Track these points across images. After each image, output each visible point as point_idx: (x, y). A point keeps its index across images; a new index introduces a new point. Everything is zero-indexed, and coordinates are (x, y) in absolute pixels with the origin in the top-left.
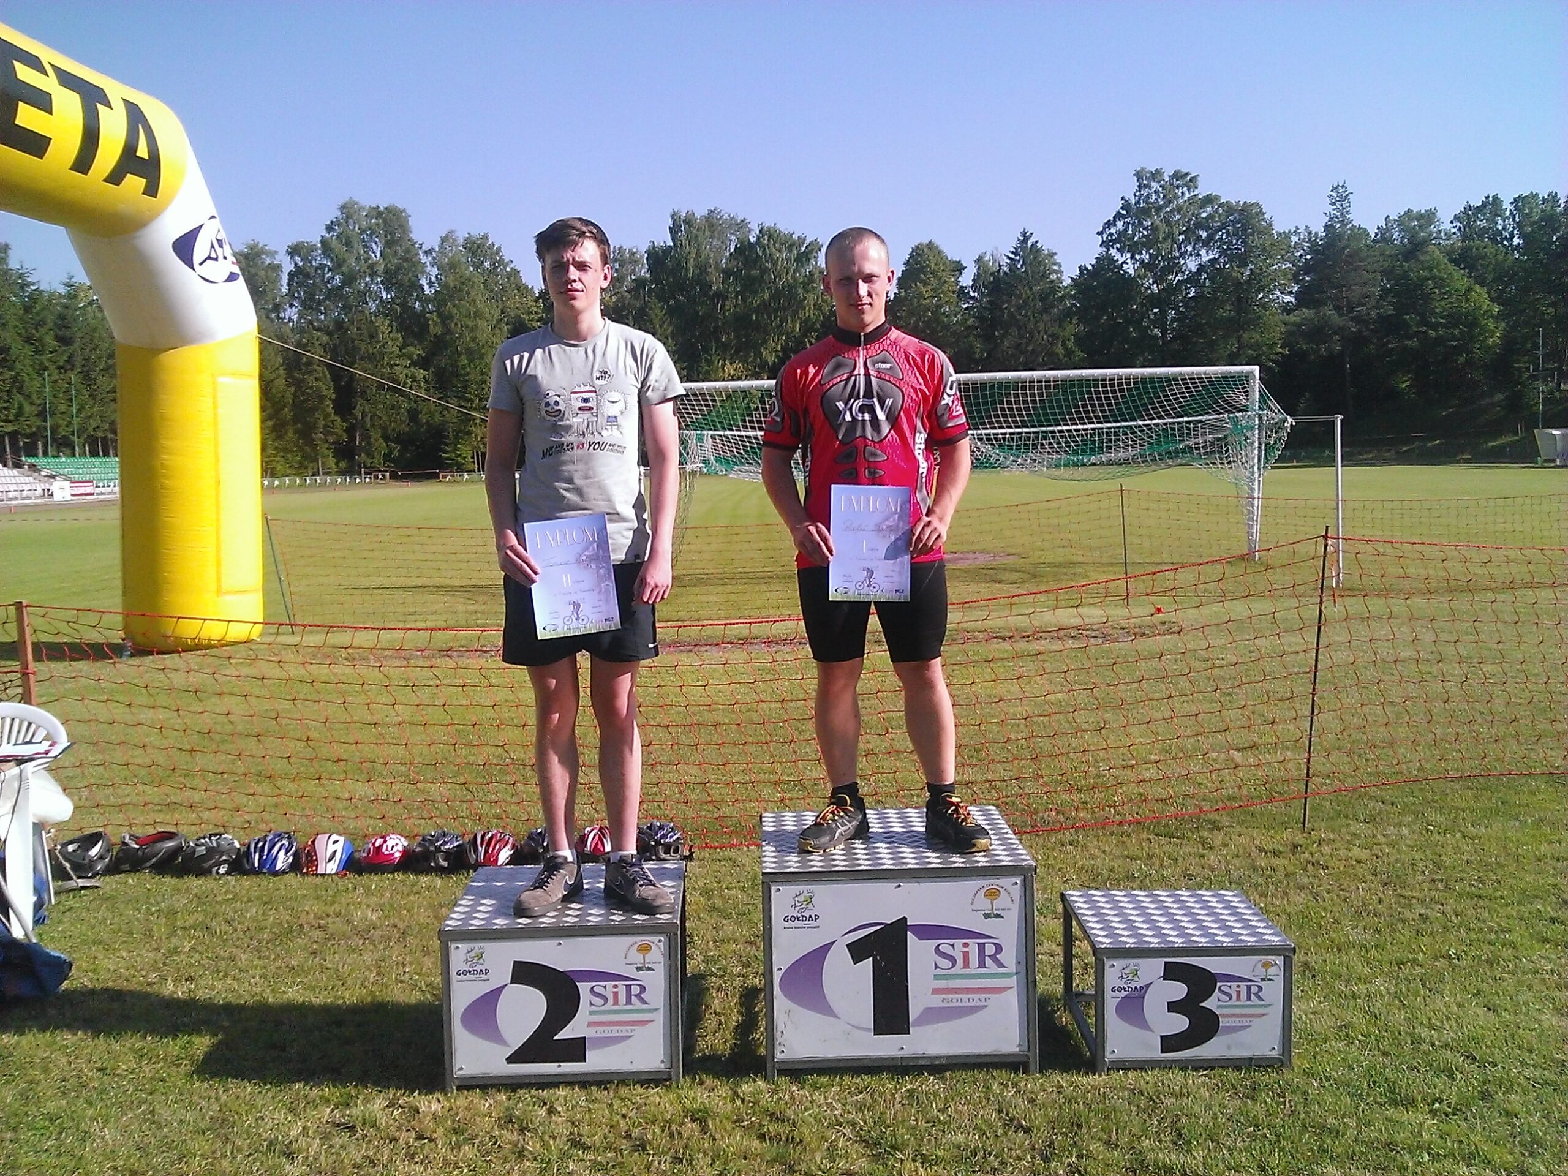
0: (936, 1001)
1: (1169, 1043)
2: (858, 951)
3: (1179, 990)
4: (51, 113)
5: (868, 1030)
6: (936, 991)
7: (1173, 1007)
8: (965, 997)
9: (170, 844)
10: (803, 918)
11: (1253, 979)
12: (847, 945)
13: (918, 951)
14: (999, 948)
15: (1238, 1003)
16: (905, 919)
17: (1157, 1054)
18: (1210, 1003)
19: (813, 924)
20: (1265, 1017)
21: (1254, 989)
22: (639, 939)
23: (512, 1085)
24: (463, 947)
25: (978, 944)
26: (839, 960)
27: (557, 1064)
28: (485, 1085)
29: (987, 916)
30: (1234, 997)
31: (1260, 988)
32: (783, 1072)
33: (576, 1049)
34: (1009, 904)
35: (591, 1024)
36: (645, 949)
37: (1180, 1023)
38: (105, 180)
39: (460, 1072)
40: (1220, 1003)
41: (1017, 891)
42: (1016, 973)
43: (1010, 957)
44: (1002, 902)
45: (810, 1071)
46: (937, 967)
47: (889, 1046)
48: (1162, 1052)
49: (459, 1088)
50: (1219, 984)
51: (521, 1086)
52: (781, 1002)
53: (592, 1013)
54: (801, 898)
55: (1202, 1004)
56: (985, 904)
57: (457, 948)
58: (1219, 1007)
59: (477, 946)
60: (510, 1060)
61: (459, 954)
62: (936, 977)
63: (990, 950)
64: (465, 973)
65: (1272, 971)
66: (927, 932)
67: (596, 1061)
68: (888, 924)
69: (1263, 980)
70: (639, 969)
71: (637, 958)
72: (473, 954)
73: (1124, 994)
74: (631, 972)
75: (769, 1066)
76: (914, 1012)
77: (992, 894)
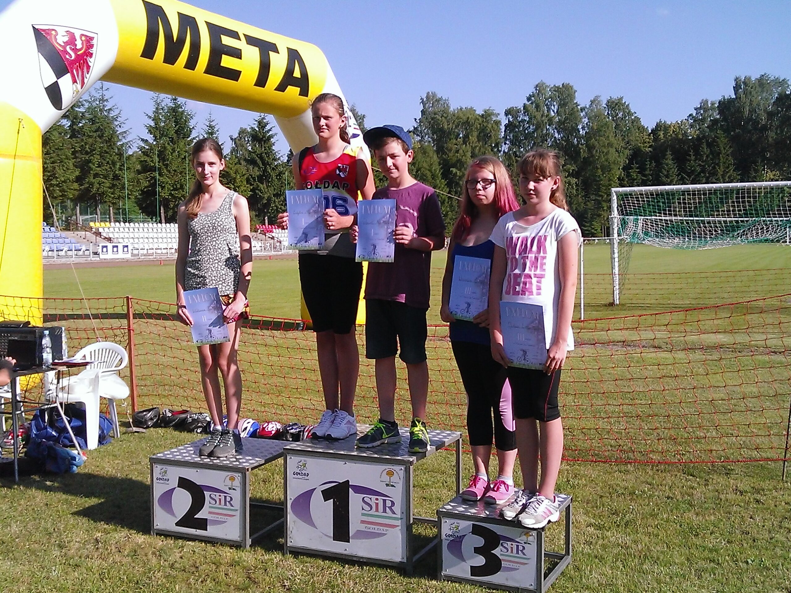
0: (362, 527)
1: (475, 571)
2: (327, 495)
3: (480, 542)
4: (241, 58)
5: (330, 537)
6: (363, 522)
7: (478, 550)
8: (376, 527)
9: (183, 416)
10: (302, 474)
11: (520, 542)
12: (322, 491)
13: (354, 499)
14: (393, 503)
15: (511, 554)
16: (348, 481)
17: (468, 576)
18: (497, 552)
19: (306, 478)
20: (526, 565)
21: (521, 548)
22: (230, 474)
23: (177, 536)
24: (159, 467)
25: (383, 500)
26: (317, 497)
27: (195, 530)
28: (165, 534)
29: (387, 485)
30: (510, 550)
31: (524, 548)
32: (291, 552)
33: (203, 524)
34: (397, 480)
35: (210, 513)
36: (232, 479)
37: (480, 561)
38: (275, 90)
39: (157, 527)
40: (502, 553)
41: (402, 474)
42: (401, 519)
43: (397, 508)
44: (395, 478)
45: (303, 554)
46: (363, 509)
47: (339, 547)
48: (471, 575)
49: (157, 534)
50: (501, 542)
51: (181, 538)
52: (291, 517)
53: (210, 507)
54: (301, 464)
55: (492, 552)
56: (386, 478)
57: (157, 467)
58: (501, 555)
59: (165, 467)
60: (177, 524)
61: (158, 469)
62: (363, 515)
63: (389, 504)
64: (160, 479)
65: (530, 538)
66: (359, 489)
67: (212, 531)
68: (340, 483)
69: (525, 543)
70: (230, 489)
71: (229, 483)
72: (163, 471)
73: (452, 538)
74: (226, 490)
75: (285, 548)
76: (352, 531)
77: (390, 473)
